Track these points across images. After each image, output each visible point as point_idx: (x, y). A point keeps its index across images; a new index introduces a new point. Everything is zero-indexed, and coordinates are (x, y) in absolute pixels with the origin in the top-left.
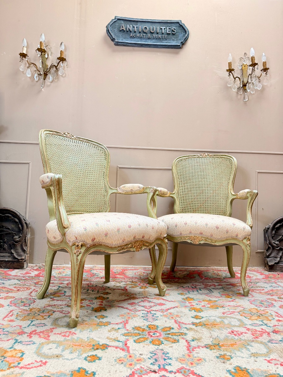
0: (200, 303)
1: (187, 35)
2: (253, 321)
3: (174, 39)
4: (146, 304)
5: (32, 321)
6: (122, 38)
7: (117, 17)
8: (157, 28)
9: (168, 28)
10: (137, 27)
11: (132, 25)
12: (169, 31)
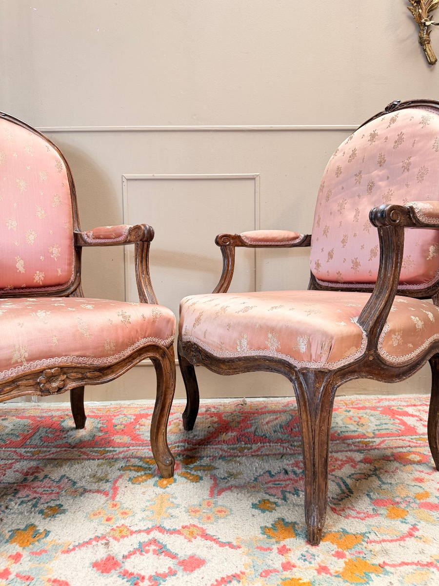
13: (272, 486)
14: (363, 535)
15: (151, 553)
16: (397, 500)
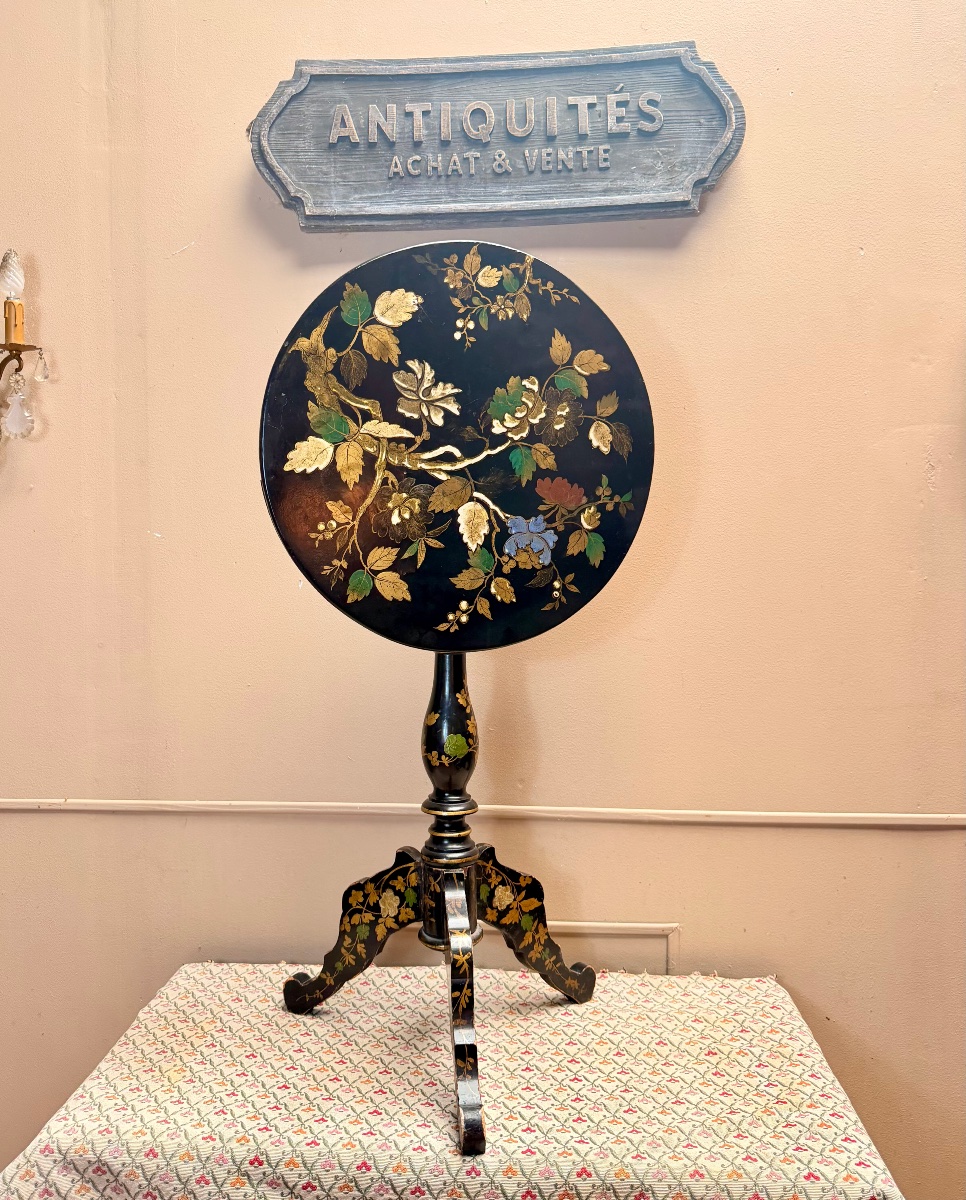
1: (730, 135)
3: (649, 161)
6: (342, 190)
7: (304, 68)
8: (547, 105)
9: (612, 98)
10: (426, 113)
11: (400, 104)
12: (619, 120)
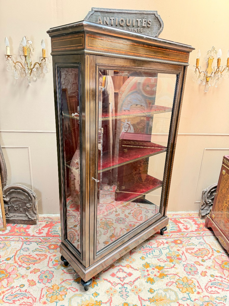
0: (154, 271)
1: (161, 28)
2: (184, 293)
4: (121, 275)
5: (57, 302)
8: (133, 20)
10: (114, 20)
11: (109, 17)
12: (144, 24)
13: (144, 252)
14: (164, 267)
15: (121, 272)
16: (172, 257)
